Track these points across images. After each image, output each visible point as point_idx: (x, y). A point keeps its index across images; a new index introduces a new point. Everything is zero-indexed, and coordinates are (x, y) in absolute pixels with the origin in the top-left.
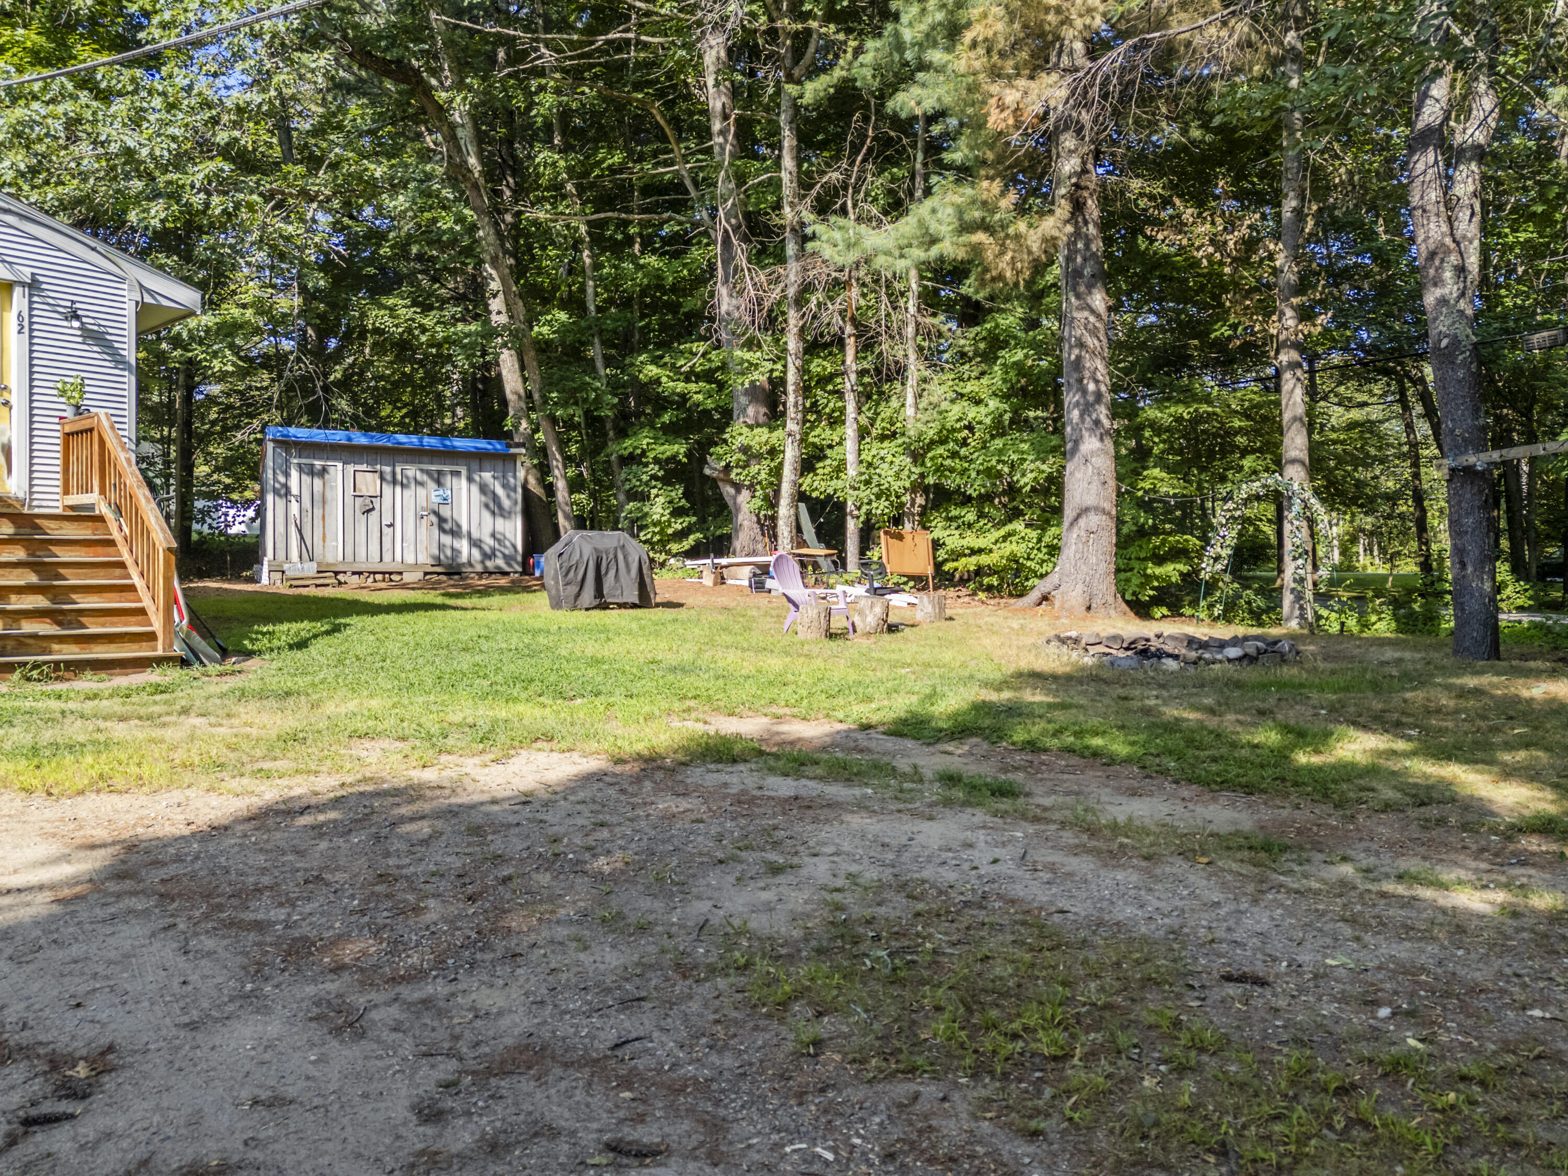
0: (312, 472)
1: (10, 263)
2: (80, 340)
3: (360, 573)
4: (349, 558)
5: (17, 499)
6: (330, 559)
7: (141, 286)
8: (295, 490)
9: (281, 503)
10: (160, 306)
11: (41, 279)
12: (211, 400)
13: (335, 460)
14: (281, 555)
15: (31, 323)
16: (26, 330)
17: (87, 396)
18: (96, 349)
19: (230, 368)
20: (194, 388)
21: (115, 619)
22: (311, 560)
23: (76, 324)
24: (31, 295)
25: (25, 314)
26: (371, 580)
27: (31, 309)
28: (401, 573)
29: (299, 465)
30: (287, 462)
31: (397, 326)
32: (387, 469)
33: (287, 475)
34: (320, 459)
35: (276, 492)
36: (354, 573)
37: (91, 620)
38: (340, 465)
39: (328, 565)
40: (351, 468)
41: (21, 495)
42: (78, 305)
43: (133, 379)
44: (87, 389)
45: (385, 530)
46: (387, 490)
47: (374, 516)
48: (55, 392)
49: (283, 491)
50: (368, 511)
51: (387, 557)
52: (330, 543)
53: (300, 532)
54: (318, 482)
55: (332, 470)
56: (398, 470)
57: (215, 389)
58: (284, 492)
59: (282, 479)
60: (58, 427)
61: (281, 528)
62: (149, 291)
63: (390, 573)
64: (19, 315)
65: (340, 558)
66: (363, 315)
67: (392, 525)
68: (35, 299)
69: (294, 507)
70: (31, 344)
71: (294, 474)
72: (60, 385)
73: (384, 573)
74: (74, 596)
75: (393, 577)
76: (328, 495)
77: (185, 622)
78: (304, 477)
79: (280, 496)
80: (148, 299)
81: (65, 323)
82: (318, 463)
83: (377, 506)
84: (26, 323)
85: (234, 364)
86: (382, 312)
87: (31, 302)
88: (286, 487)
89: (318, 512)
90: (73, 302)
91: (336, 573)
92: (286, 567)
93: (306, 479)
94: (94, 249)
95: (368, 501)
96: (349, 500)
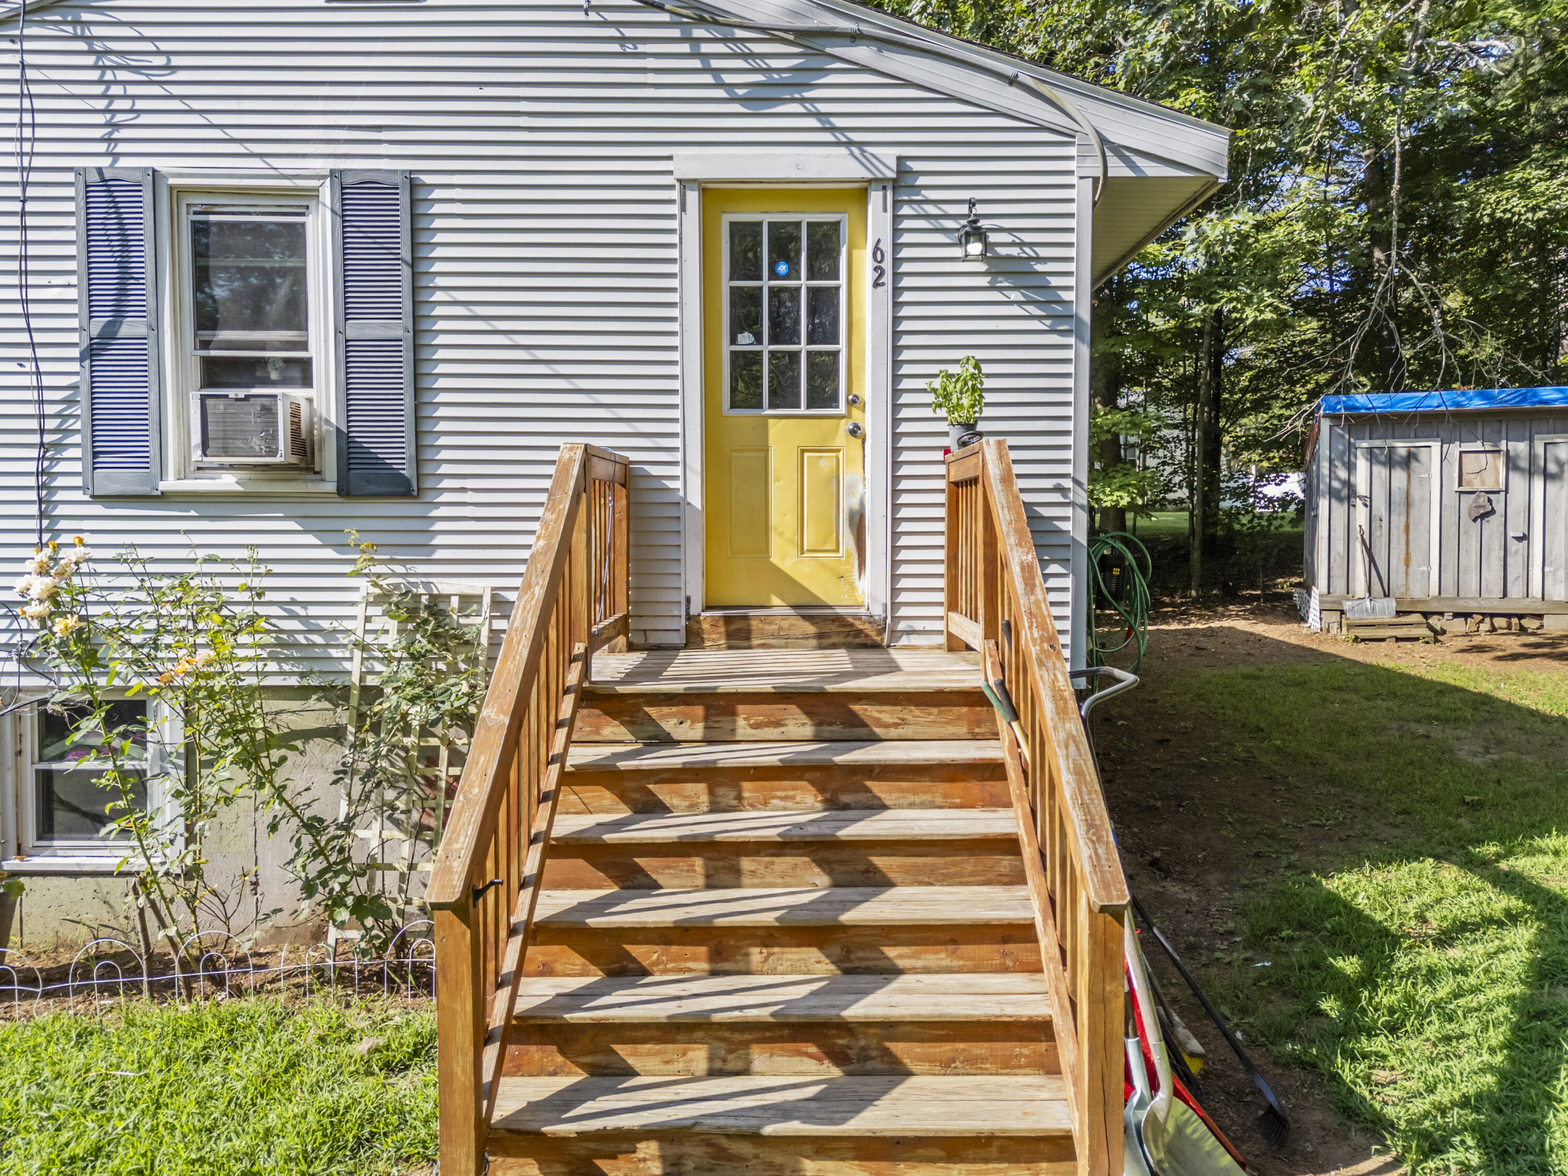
0: (1390, 462)
1: (860, 144)
2: (984, 281)
3: (1466, 615)
4: (1449, 591)
5: (871, 619)
6: (1416, 592)
7: (1103, 141)
8: (1362, 488)
9: (1340, 510)
10: (1143, 180)
11: (915, 166)
12: (1242, 365)
13: (1429, 437)
14: (1339, 586)
15: (896, 262)
16: (888, 278)
17: (989, 398)
18: (1015, 296)
19: (1268, 315)
20: (1222, 353)
21: (980, 1049)
22: (1387, 595)
23: (975, 248)
24: (897, 204)
25: (887, 247)
26: (1485, 626)
27: (897, 232)
28: (1540, 617)
29: (1370, 450)
30: (1351, 448)
31: (1534, 209)
32: (1520, 448)
33: (1351, 467)
34: (1402, 437)
35: (1333, 494)
36: (1456, 615)
37: (918, 1048)
38: (1436, 446)
39: (1413, 601)
40: (1455, 449)
41: (877, 611)
42: (980, 209)
43: (1085, 351)
44: (988, 383)
45: (1513, 546)
46: (1518, 482)
47: (1493, 525)
48: (930, 398)
49: (1345, 493)
50: (1483, 516)
51: (1515, 591)
52: (1417, 569)
53: (1369, 551)
54: (1399, 476)
55: (1423, 454)
56: (1539, 449)
57: (1246, 351)
58: (1347, 494)
59: (1343, 474)
60: (941, 470)
61: (1339, 546)
62: (1118, 150)
63: (1521, 617)
64: (876, 248)
65: (1434, 591)
66: (1475, 205)
67: (1525, 538)
68: (906, 210)
69: (1361, 515)
70: (897, 305)
71: (1362, 464)
72: (937, 383)
73: (1509, 616)
74: (891, 952)
75: (1526, 622)
76: (1416, 493)
77: (1164, 1093)
78: (1377, 469)
79: (1340, 500)
80: (1118, 169)
81: (958, 252)
82: (1401, 447)
83: (1499, 507)
84: (887, 265)
85: (1276, 309)
86: (1507, 194)
87: (896, 218)
88: (1349, 485)
89: (1398, 521)
90: (972, 203)
91: (1426, 615)
92: (1347, 605)
93: (1380, 471)
94: (1012, 81)
95: (1483, 500)
96: (1451, 499)
